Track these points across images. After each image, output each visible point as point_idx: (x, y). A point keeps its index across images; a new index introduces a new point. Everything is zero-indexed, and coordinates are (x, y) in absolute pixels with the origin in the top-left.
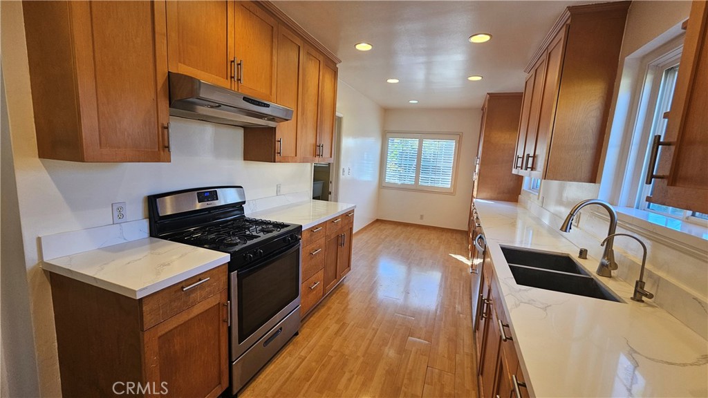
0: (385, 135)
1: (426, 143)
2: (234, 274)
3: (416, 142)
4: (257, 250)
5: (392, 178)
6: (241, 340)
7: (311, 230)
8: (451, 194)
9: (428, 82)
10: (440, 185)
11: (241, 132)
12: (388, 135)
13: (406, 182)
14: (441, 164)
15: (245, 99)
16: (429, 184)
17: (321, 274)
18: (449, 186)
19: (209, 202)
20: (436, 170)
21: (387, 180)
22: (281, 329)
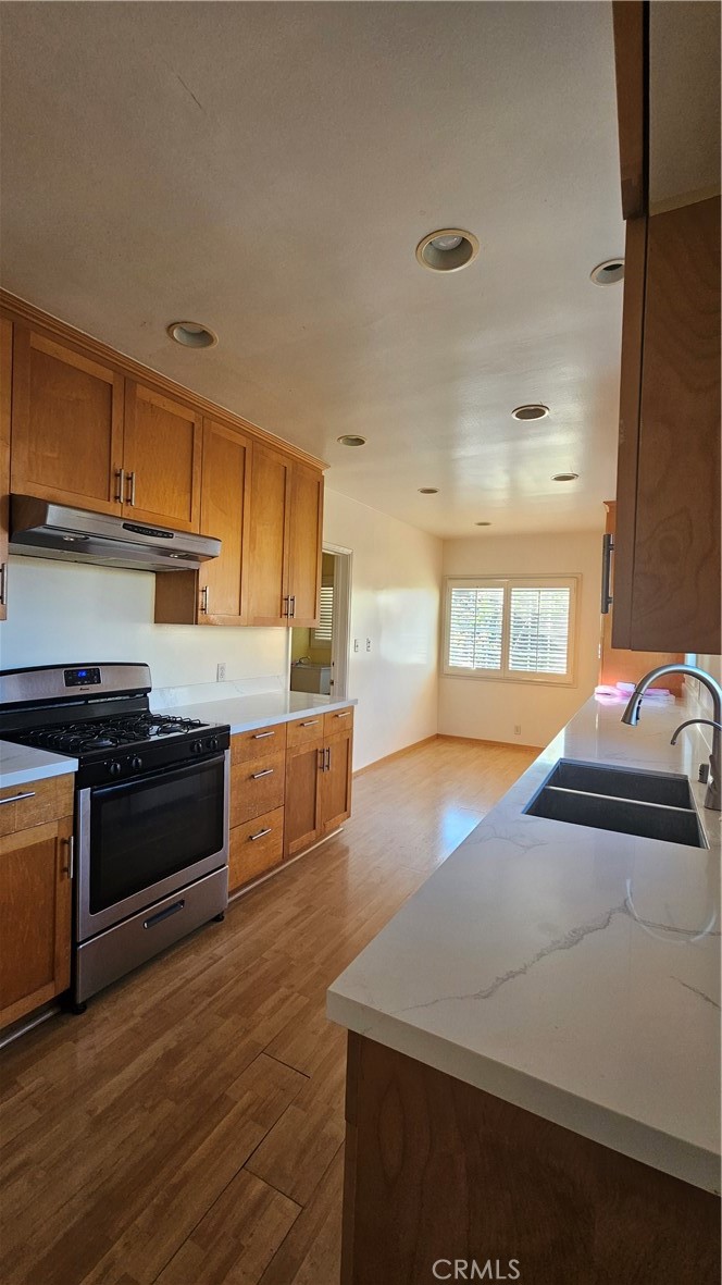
0: (444, 584)
1: (516, 594)
2: (85, 793)
3: (499, 594)
4: (132, 758)
5: (458, 659)
6: (96, 905)
7: (252, 735)
8: (568, 686)
9: (514, 488)
10: (547, 670)
11: (151, 580)
12: (450, 583)
13: (487, 666)
14: (547, 630)
15: (125, 526)
16: (528, 669)
17: (277, 817)
18: (564, 671)
19: (83, 687)
20: (539, 642)
21: (451, 663)
22: (182, 902)
